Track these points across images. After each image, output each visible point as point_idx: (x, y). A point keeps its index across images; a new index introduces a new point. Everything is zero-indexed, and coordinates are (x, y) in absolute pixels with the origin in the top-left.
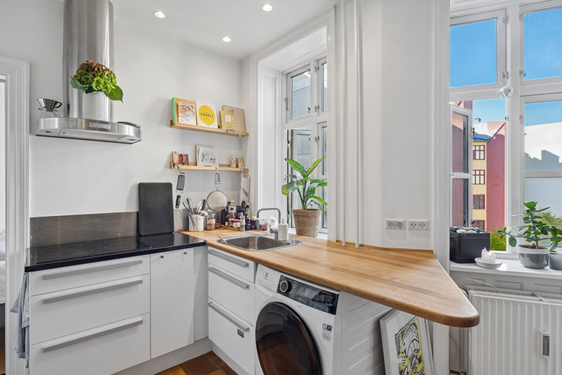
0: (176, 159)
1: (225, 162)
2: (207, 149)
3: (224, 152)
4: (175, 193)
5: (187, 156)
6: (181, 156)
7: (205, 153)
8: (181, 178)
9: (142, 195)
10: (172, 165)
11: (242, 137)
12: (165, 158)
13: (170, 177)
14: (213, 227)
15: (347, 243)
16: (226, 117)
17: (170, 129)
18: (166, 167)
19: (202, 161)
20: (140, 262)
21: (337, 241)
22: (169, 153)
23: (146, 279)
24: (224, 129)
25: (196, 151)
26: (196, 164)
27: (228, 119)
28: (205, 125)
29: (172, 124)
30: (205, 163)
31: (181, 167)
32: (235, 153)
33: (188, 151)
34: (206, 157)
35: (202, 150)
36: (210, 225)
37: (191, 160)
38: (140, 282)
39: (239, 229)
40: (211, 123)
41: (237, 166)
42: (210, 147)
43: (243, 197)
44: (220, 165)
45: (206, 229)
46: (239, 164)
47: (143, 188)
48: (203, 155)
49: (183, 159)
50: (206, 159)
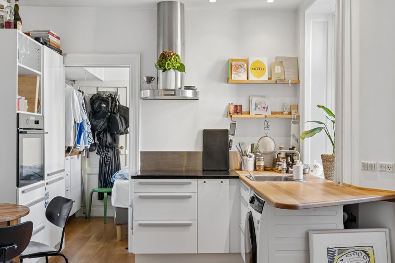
0: (232, 109)
1: (279, 110)
2: (260, 99)
3: (277, 100)
4: (230, 137)
5: (241, 106)
6: (236, 106)
7: (258, 103)
8: (233, 125)
9: (205, 139)
10: (229, 114)
11: (296, 84)
12: (223, 108)
13: (225, 125)
14: (262, 168)
16: (276, 68)
17: (226, 85)
18: (224, 116)
19: (255, 109)
20: (190, 183)
22: (227, 104)
23: (194, 196)
24: (274, 79)
25: (250, 102)
26: (249, 113)
27: (278, 69)
28: (256, 79)
29: (228, 80)
30: (258, 112)
31: (235, 116)
32: (289, 101)
34: (259, 106)
35: (254, 100)
36: (259, 166)
37: (244, 109)
38: (190, 197)
39: (280, 172)
41: (290, 113)
42: (263, 97)
43: (293, 142)
44: (273, 113)
45: (255, 169)
46: (293, 111)
47: (208, 135)
48: (256, 104)
49: (238, 110)
50: (259, 108)
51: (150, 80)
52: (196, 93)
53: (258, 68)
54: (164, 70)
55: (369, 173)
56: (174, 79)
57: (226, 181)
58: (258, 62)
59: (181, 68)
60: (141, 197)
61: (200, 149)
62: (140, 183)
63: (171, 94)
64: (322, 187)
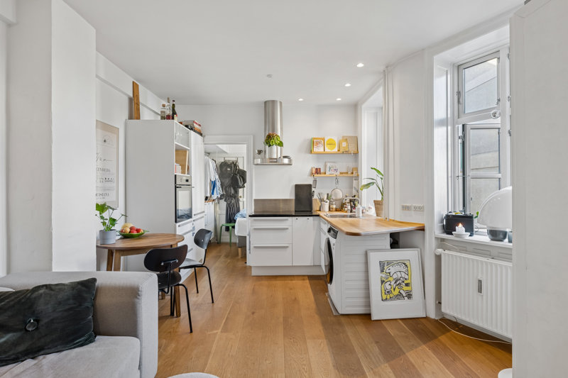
0: (314, 171)
1: (345, 171)
2: (332, 164)
3: (344, 165)
4: (313, 189)
5: (320, 169)
6: (317, 169)
7: (331, 166)
8: (315, 181)
9: (297, 190)
10: (312, 174)
11: (356, 154)
12: (308, 170)
13: (309, 181)
14: (334, 210)
17: (311, 155)
18: (309, 176)
19: (329, 171)
20: (287, 220)
22: (310, 168)
23: (290, 228)
24: (341, 151)
25: (325, 166)
26: (325, 173)
27: (344, 144)
28: (330, 151)
29: (310, 152)
30: (330, 173)
31: (316, 175)
32: (351, 165)
33: (321, 166)
34: (332, 169)
35: (328, 165)
36: (332, 208)
37: (322, 171)
38: (287, 229)
39: (346, 212)
40: (333, 149)
41: (352, 173)
42: (334, 162)
43: (354, 192)
44: (341, 173)
45: (330, 210)
46: (354, 172)
47: (298, 187)
48: (329, 167)
49: (318, 171)
51: (260, 152)
52: (290, 160)
53: (331, 144)
54: (270, 146)
55: (407, 212)
56: (276, 152)
57: (311, 218)
58: (331, 140)
59: (281, 144)
60: (255, 229)
61: (293, 197)
62: (255, 220)
63: (275, 162)
64: (374, 221)
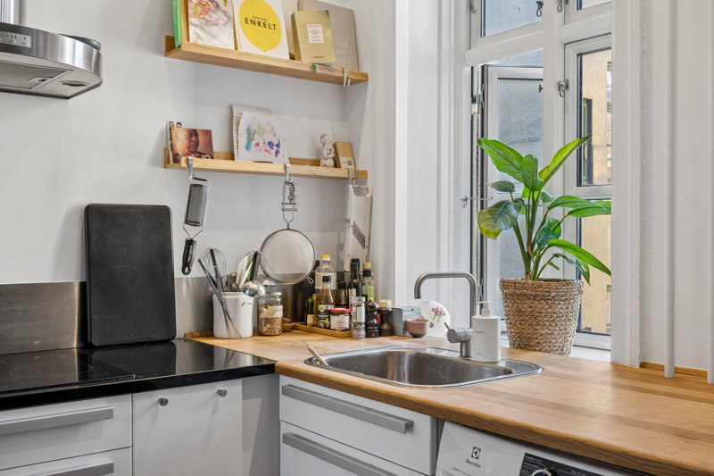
0: (181, 143)
1: (306, 154)
2: (261, 118)
3: (302, 125)
5: (208, 133)
6: (193, 133)
7: (254, 127)
8: (199, 191)
9: (94, 237)
12: (150, 138)
13: (166, 192)
14: (278, 327)
15: (677, 370)
16: (309, 29)
17: (163, 62)
18: (153, 163)
19: (248, 147)
20: (109, 415)
21: (643, 365)
22: (164, 125)
23: (122, 462)
24: (303, 64)
25: (232, 122)
26: (231, 156)
27: (315, 34)
29: (171, 46)
30: (254, 153)
32: (330, 128)
33: (213, 122)
34: (257, 139)
35: (246, 119)
36: (268, 321)
37: (218, 145)
38: (109, 469)
39: (348, 334)
40: (272, 46)
41: (336, 165)
42: (267, 111)
44: (293, 161)
45: (258, 332)
46: (343, 160)
47: (98, 220)
48: (249, 131)
49: (199, 143)
50: (257, 145)
53: (260, 22)
